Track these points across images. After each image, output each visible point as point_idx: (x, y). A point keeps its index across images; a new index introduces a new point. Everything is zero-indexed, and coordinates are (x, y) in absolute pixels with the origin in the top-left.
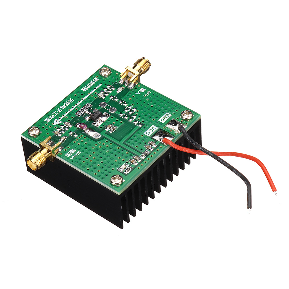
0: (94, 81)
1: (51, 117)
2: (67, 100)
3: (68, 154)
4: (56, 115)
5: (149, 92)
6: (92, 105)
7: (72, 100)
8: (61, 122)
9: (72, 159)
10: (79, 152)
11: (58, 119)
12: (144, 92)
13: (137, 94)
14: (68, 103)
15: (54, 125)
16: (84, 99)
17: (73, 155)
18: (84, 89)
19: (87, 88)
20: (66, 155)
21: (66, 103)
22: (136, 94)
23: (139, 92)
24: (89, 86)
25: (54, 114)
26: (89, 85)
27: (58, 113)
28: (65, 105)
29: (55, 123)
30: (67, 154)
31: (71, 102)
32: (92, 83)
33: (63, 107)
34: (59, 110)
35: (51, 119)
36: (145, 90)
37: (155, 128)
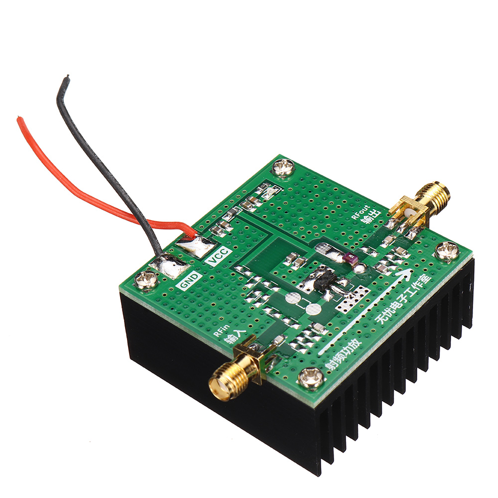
0: (336, 362)
1: (418, 284)
2: (390, 320)
4: (409, 288)
5: (216, 335)
6: (337, 308)
7: (380, 319)
8: (397, 274)
9: (366, 206)
11: (404, 280)
12: (228, 336)
13: (242, 331)
14: (387, 313)
15: (411, 269)
16: (353, 323)
17: (366, 213)
18: (354, 344)
19: (350, 346)
20: (380, 213)
21: (391, 315)
22: (245, 331)
23: (239, 336)
24: (346, 351)
27: (405, 293)
28: (392, 309)
29: (407, 272)
30: (377, 215)
31: (380, 315)
32: (339, 358)
33: (395, 305)
34: (403, 299)
35: (418, 281)
36: (225, 340)
37: (209, 261)
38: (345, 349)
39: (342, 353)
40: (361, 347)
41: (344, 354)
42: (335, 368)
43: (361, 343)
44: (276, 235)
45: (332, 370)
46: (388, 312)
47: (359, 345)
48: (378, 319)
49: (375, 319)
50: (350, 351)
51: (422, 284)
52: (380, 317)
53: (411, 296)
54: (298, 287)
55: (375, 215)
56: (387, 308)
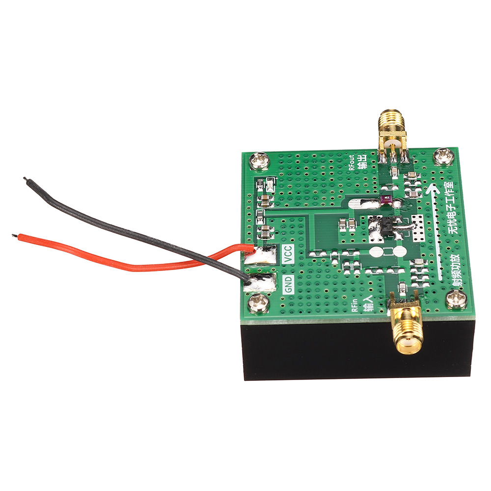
0: (457, 278)
1: (449, 191)
2: (459, 227)
4: (446, 198)
5: (355, 311)
6: (414, 241)
8: (427, 193)
9: (350, 156)
10: (352, 170)
11: (436, 194)
12: (364, 306)
13: (370, 297)
15: (432, 184)
16: (437, 245)
17: (356, 161)
18: (454, 258)
19: (454, 262)
20: (365, 156)
21: (456, 224)
23: (372, 302)
24: (454, 267)
25: (450, 198)
27: (447, 202)
28: (452, 220)
29: (431, 188)
30: (365, 158)
31: (449, 228)
32: (456, 274)
33: (451, 215)
34: (451, 207)
35: (446, 190)
36: (365, 310)
37: (285, 261)
38: (453, 265)
39: (454, 270)
40: (462, 258)
41: (457, 270)
42: (462, 283)
43: (458, 255)
44: (312, 215)
45: (461, 285)
46: (452, 223)
47: (459, 258)
48: (451, 232)
49: (449, 233)
50: (458, 265)
51: (451, 190)
52: (450, 229)
53: (454, 203)
54: (370, 242)
56: (448, 221)
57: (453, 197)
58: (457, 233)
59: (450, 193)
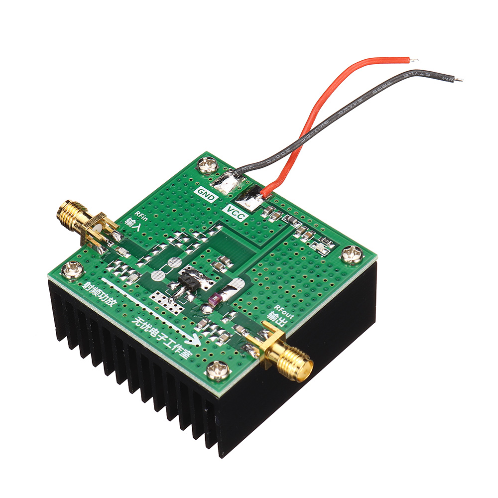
0: (92, 289)
1: (179, 349)
3: (281, 323)
4: (175, 343)
5: (136, 213)
6: (157, 291)
7: (138, 321)
8: (194, 335)
9: (293, 316)
10: (276, 307)
11: (187, 339)
12: (135, 220)
15: (200, 345)
16: (137, 302)
17: (282, 316)
19: (108, 299)
21: (142, 328)
22: (138, 230)
23: (133, 227)
24: (103, 296)
25: (172, 345)
26: (100, 296)
27: (170, 339)
28: (149, 329)
29: (196, 341)
31: (144, 321)
32: (96, 291)
33: (154, 332)
34: (162, 338)
35: (183, 349)
36: (130, 219)
37: (230, 207)
39: (101, 293)
43: (111, 306)
46: (146, 326)
47: (109, 305)
48: (139, 319)
49: (138, 317)
50: (103, 299)
51: (179, 352)
52: (141, 321)
53: (164, 343)
54: (188, 266)
55: (279, 322)
56: (151, 326)
57: (170, 348)
58: (133, 322)
59: (176, 349)
